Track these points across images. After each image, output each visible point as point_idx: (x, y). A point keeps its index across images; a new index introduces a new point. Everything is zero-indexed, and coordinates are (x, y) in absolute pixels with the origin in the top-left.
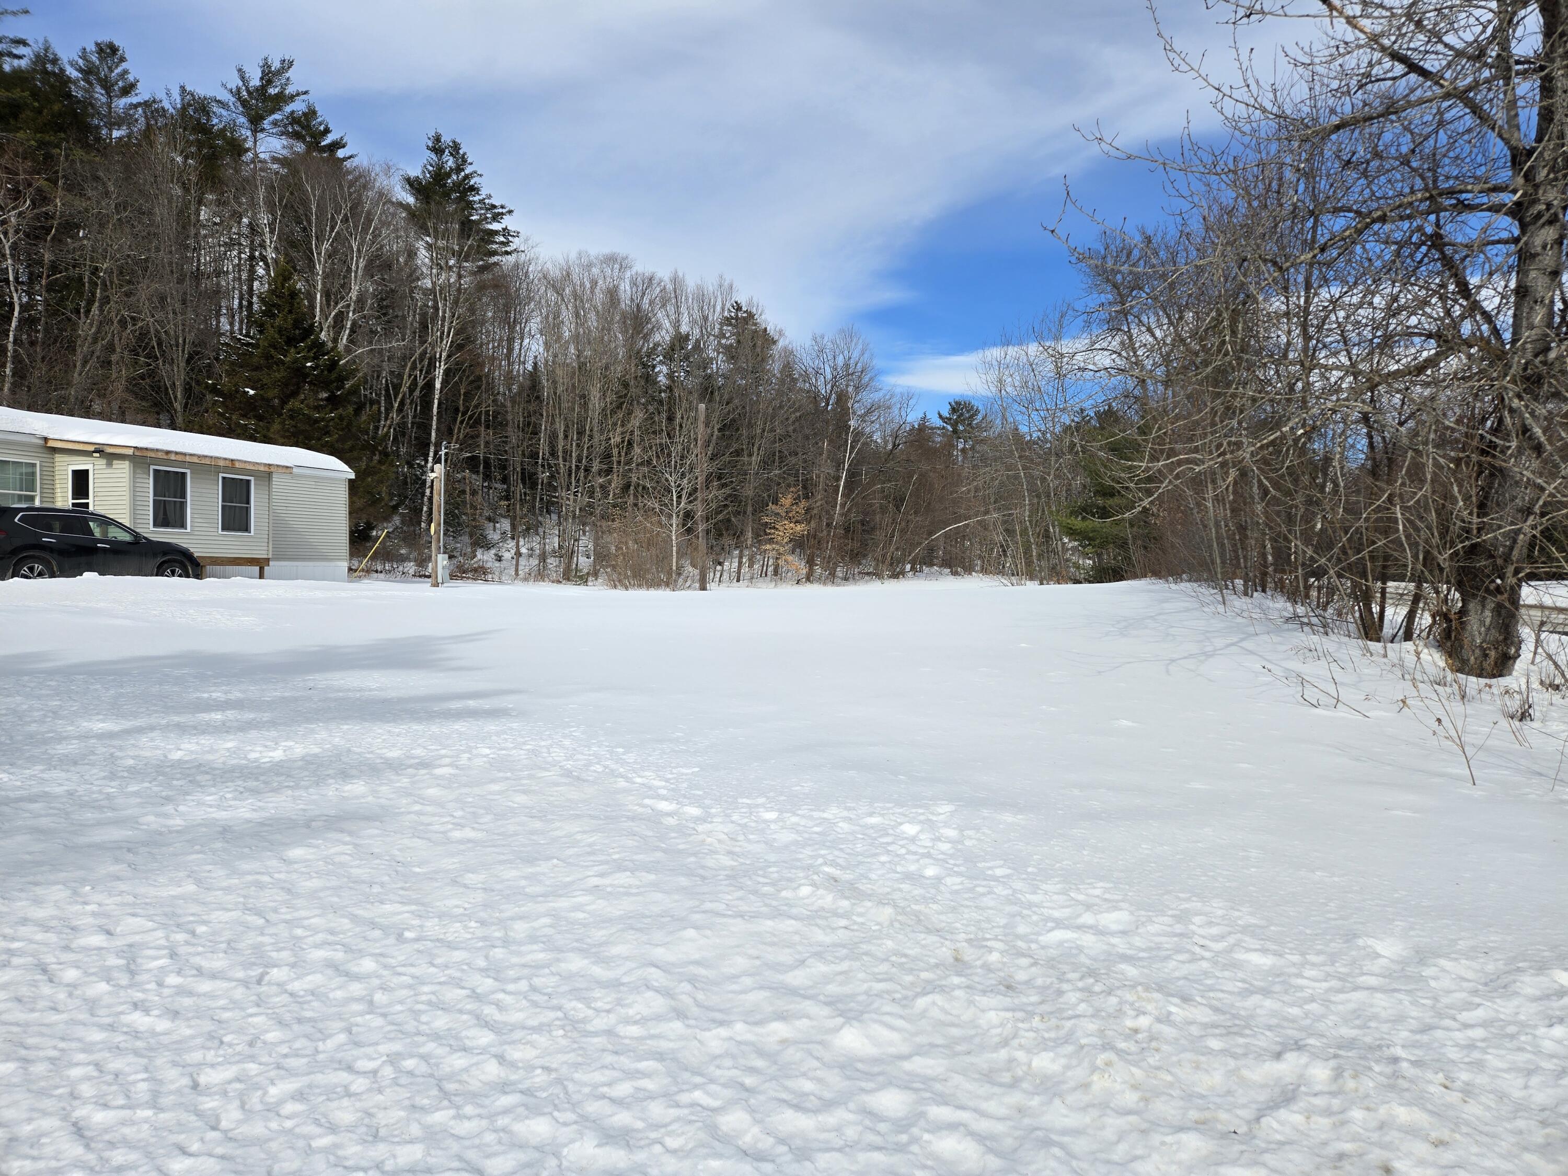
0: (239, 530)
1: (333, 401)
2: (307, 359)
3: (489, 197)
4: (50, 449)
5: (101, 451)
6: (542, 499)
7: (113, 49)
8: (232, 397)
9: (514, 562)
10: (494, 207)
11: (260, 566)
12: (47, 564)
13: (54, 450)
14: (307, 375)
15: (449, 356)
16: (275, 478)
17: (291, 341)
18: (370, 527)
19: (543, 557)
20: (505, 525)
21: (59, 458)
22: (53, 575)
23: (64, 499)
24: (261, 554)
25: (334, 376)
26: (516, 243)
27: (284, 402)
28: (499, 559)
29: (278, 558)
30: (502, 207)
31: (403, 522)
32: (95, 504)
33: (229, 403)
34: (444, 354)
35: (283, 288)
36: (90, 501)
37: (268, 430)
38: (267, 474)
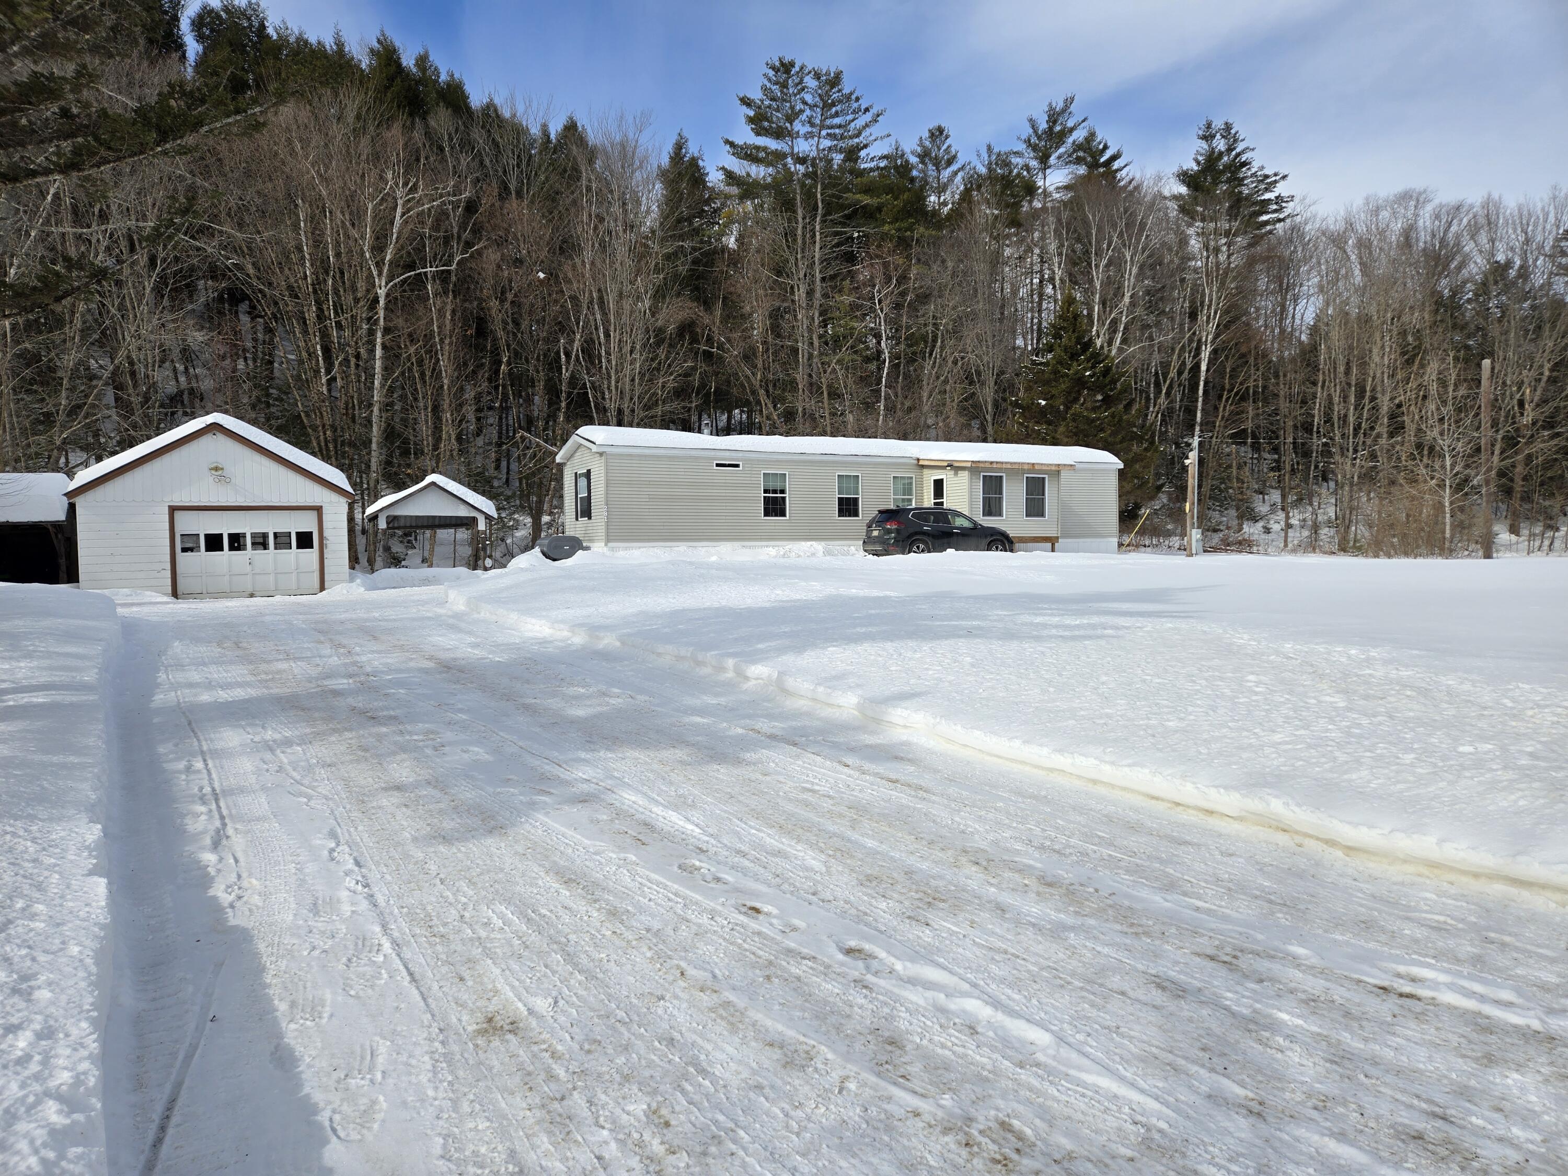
0: (1038, 516)
1: (1108, 401)
2: (1085, 370)
3: (1262, 168)
4: (920, 466)
5: (952, 466)
6: (1316, 467)
7: (941, 130)
8: (1029, 411)
9: (1283, 534)
10: (1267, 177)
11: (1051, 542)
12: (926, 543)
13: (923, 467)
14: (1086, 382)
15: (1215, 338)
16: (1063, 474)
17: (1074, 356)
18: (1137, 507)
19: (1315, 528)
20: (1276, 496)
21: (926, 471)
22: (929, 552)
23: (929, 501)
24: (1052, 533)
25: (1108, 379)
26: (1289, 208)
27: (1068, 408)
28: (1267, 530)
29: (1064, 537)
30: (1276, 175)
31: (1170, 500)
32: (948, 502)
33: (1027, 414)
34: (1210, 337)
35: (1068, 311)
36: (944, 500)
37: (1056, 431)
38: (1056, 471)
